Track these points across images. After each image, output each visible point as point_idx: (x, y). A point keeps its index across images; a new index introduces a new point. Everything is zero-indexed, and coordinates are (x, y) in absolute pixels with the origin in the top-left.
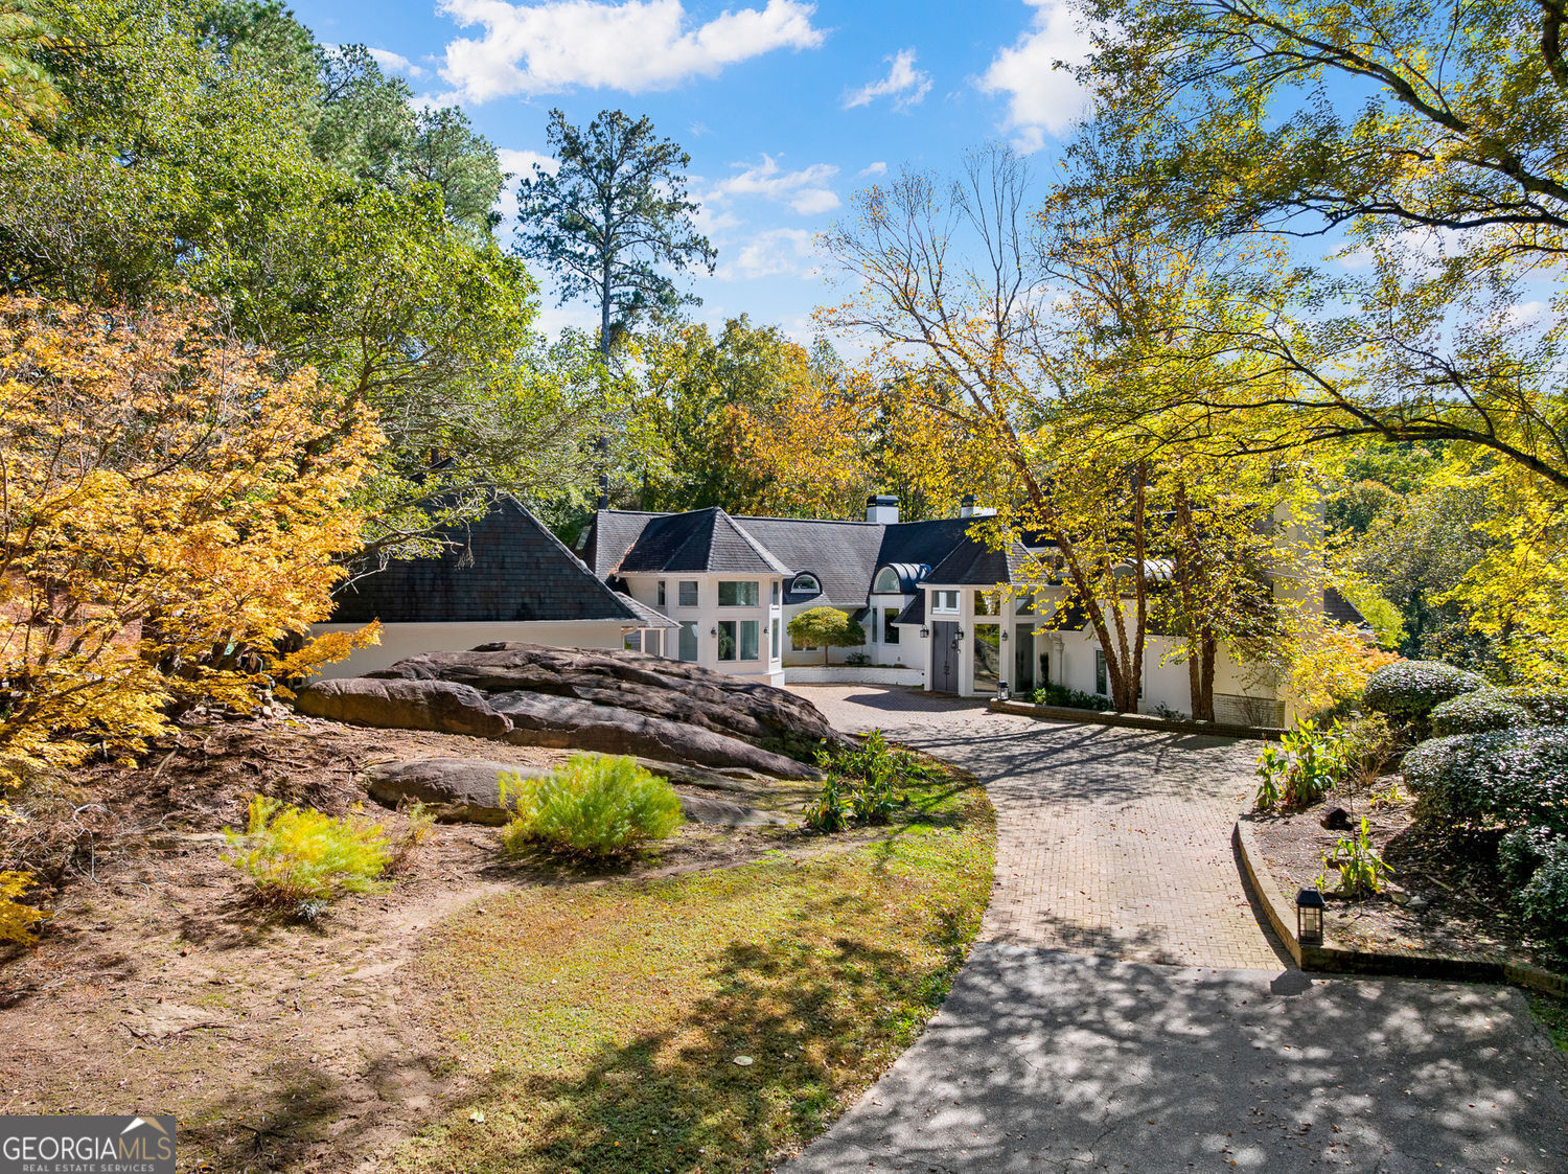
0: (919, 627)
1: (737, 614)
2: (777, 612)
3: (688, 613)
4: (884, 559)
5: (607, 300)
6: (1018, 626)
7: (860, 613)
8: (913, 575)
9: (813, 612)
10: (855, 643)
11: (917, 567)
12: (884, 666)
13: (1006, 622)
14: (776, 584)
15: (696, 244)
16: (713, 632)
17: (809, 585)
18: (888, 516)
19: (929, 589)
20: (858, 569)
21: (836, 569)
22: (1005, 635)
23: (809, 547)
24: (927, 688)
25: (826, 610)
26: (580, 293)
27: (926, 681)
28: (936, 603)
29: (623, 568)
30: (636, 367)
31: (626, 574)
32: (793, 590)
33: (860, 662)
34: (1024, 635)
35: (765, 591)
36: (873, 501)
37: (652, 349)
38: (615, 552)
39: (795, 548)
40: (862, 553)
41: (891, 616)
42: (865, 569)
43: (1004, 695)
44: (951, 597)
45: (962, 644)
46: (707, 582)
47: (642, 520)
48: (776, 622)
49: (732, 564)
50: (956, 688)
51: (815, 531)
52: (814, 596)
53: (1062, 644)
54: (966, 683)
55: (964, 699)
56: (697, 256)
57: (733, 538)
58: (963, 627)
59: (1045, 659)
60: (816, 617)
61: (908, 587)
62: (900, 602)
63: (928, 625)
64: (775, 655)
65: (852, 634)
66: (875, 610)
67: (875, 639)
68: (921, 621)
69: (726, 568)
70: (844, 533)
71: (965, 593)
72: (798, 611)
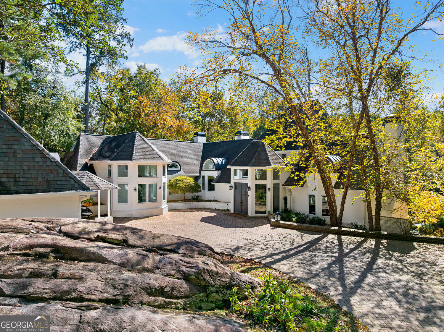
0: (228, 185)
1: (145, 180)
2: (165, 179)
3: (123, 181)
5: (88, 53)
7: (196, 178)
8: (220, 163)
9: (178, 178)
10: (198, 191)
11: (221, 159)
12: (208, 201)
13: (269, 182)
14: (164, 167)
16: (135, 189)
17: (176, 166)
18: (202, 140)
19: (232, 168)
20: (194, 160)
21: (186, 160)
22: (269, 189)
23: (174, 151)
24: (232, 211)
25: (184, 177)
27: (231, 207)
29: (92, 159)
33: (197, 199)
34: (276, 187)
35: (160, 170)
36: (196, 134)
39: (169, 151)
40: (195, 154)
41: (211, 180)
42: (197, 160)
43: (278, 218)
45: (250, 193)
46: (132, 165)
47: (103, 138)
48: (164, 183)
49: (144, 157)
50: (247, 213)
51: (176, 145)
52: (178, 171)
53: (291, 192)
55: (251, 217)
57: (145, 145)
58: (250, 185)
59: (285, 199)
60: (180, 181)
62: (215, 174)
63: (232, 183)
64: (164, 199)
65: (195, 188)
66: (204, 177)
67: (204, 189)
68: (229, 182)
69: (141, 159)
70: (188, 146)
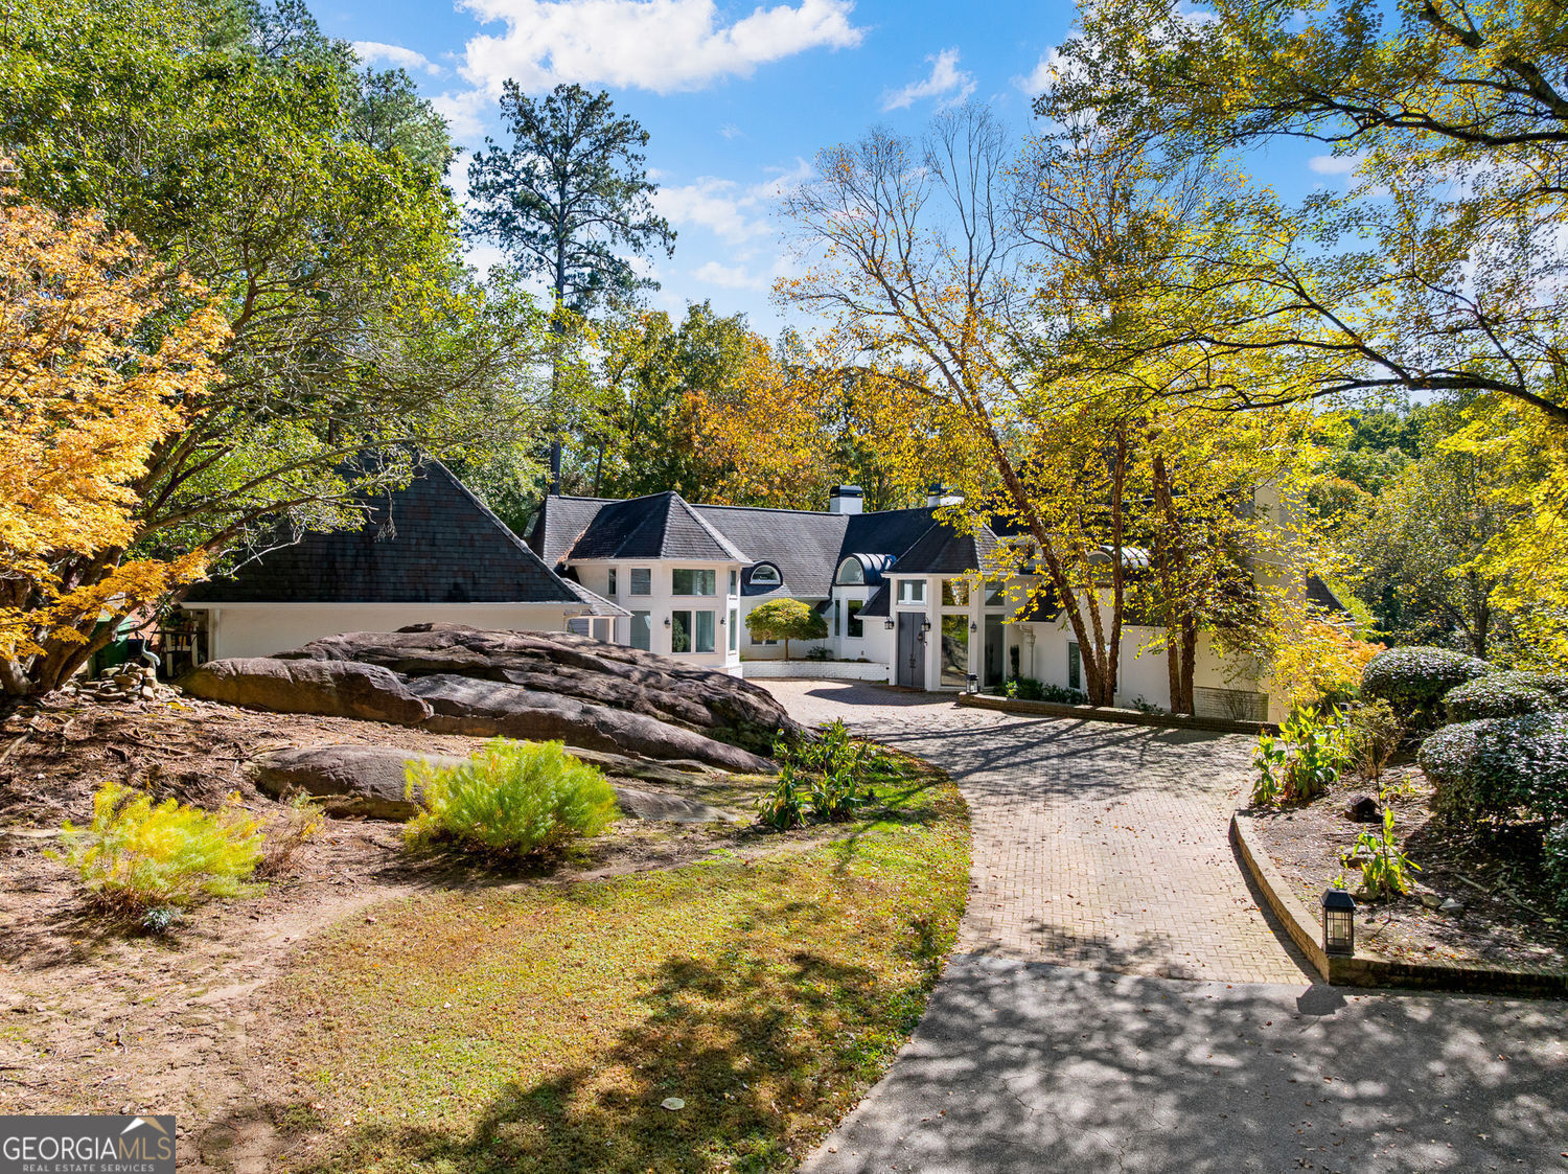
0: (885, 619)
1: (692, 604)
2: (735, 602)
3: (641, 603)
4: (848, 549)
5: (561, 281)
6: (988, 617)
7: (821, 606)
8: (878, 566)
9: (773, 604)
10: (816, 635)
11: (882, 557)
12: (847, 660)
13: (975, 612)
14: (733, 573)
15: (653, 226)
16: (666, 622)
17: (770, 576)
18: (852, 506)
19: (894, 578)
20: (821, 561)
21: (798, 559)
22: (974, 627)
23: (769, 536)
24: (892, 682)
25: (786, 601)
26: (533, 273)
27: (891, 676)
28: (901, 596)
29: (573, 555)
30: (593, 355)
31: (575, 562)
32: (750, 581)
33: (822, 656)
34: (994, 627)
35: (722, 580)
36: (837, 492)
37: (608, 335)
38: (565, 541)
39: (755, 538)
40: (825, 545)
41: (854, 609)
42: (828, 560)
43: (973, 688)
44: (918, 586)
45: (929, 636)
46: (661, 569)
47: (595, 506)
48: (733, 613)
49: (687, 550)
50: (923, 683)
51: (776, 521)
52: (776, 587)
53: (1033, 637)
54: (932, 677)
55: (931, 693)
56: (656, 238)
57: (690, 524)
58: (929, 617)
59: (1015, 652)
60: (776, 609)
61: (873, 578)
62: (864, 594)
63: (893, 616)
64: (732, 647)
65: (813, 627)
66: (838, 602)
67: (837, 633)
68: (887, 614)
69: (680, 554)
70: (806, 522)
71: (932, 582)
72: (757, 603)
